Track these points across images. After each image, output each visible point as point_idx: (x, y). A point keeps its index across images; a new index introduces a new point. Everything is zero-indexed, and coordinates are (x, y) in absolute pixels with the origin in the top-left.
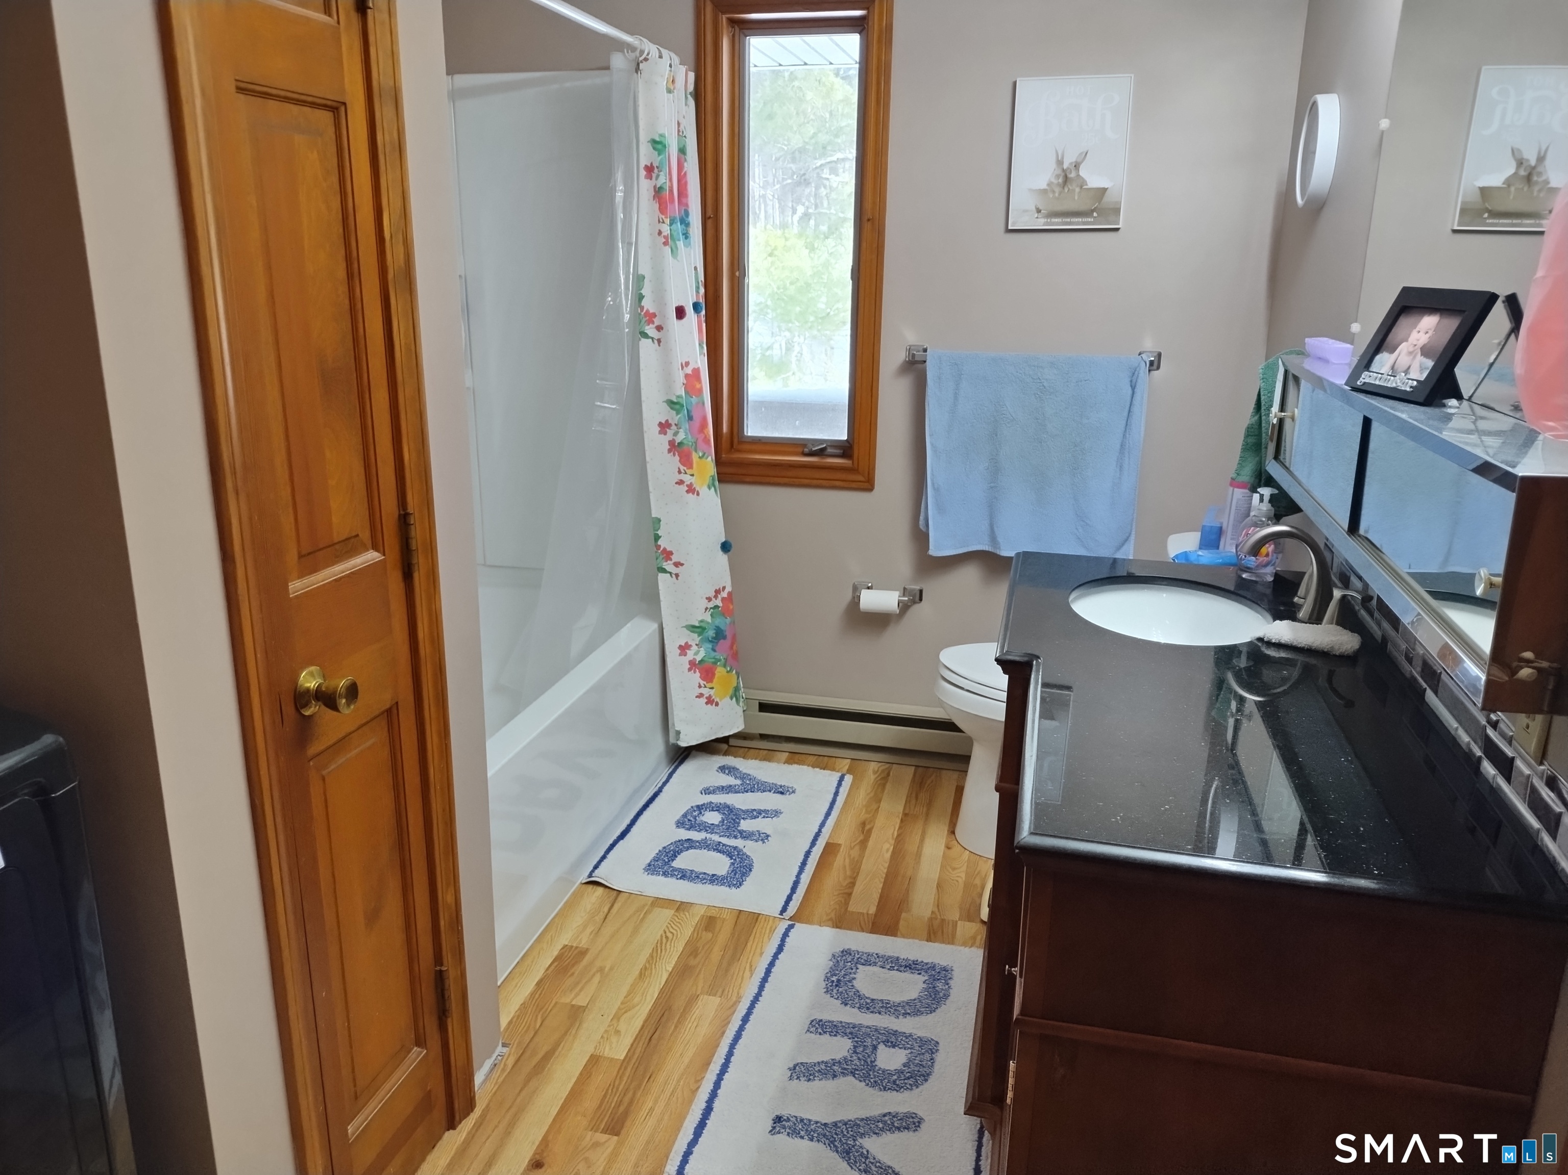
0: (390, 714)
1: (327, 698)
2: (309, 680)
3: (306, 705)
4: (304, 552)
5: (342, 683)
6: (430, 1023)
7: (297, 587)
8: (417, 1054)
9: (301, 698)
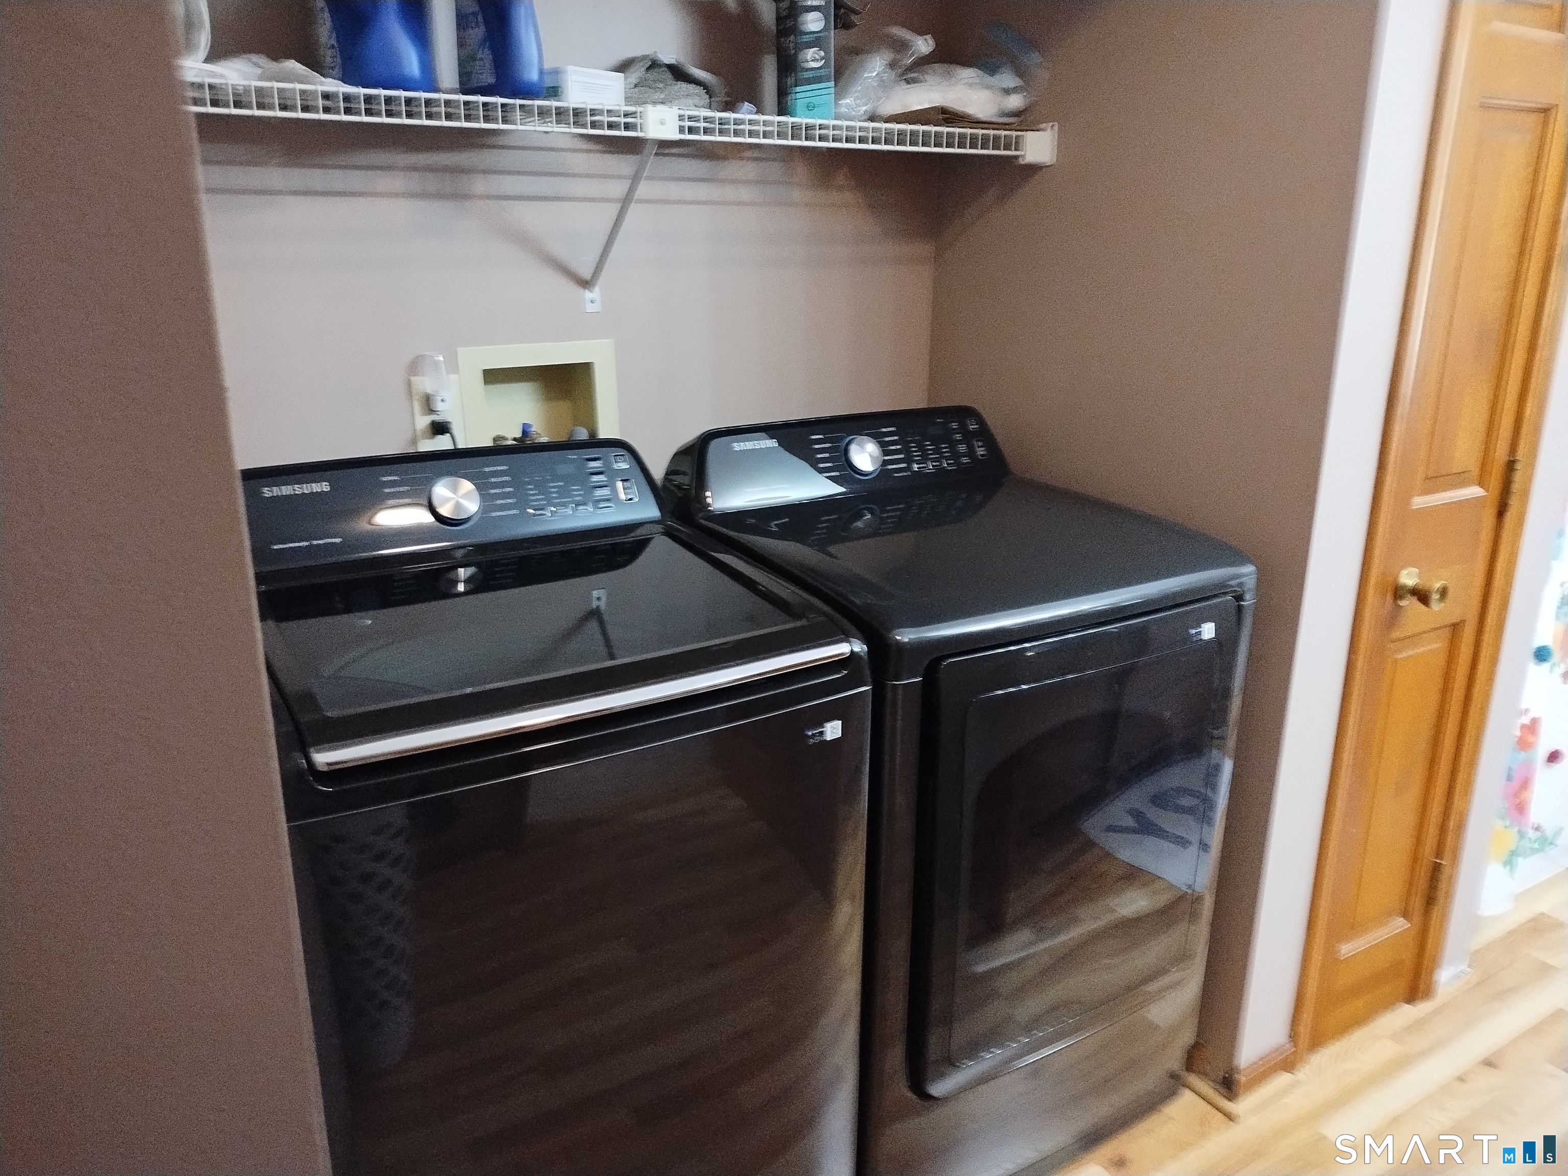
0: (1456, 628)
1: (1422, 596)
2: (1409, 578)
3: (1401, 597)
4: (1430, 474)
5: (1438, 585)
6: (1417, 903)
7: (1419, 502)
8: (1400, 924)
9: (1399, 592)
